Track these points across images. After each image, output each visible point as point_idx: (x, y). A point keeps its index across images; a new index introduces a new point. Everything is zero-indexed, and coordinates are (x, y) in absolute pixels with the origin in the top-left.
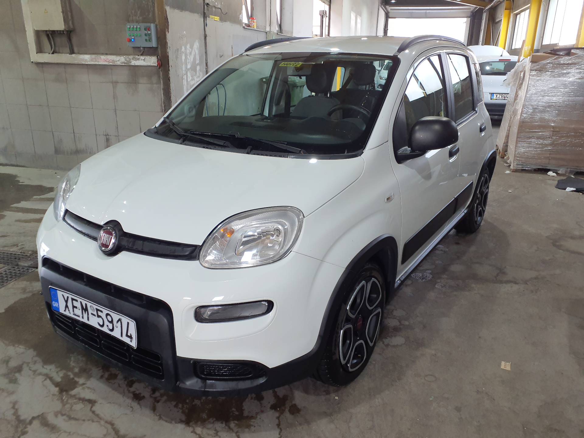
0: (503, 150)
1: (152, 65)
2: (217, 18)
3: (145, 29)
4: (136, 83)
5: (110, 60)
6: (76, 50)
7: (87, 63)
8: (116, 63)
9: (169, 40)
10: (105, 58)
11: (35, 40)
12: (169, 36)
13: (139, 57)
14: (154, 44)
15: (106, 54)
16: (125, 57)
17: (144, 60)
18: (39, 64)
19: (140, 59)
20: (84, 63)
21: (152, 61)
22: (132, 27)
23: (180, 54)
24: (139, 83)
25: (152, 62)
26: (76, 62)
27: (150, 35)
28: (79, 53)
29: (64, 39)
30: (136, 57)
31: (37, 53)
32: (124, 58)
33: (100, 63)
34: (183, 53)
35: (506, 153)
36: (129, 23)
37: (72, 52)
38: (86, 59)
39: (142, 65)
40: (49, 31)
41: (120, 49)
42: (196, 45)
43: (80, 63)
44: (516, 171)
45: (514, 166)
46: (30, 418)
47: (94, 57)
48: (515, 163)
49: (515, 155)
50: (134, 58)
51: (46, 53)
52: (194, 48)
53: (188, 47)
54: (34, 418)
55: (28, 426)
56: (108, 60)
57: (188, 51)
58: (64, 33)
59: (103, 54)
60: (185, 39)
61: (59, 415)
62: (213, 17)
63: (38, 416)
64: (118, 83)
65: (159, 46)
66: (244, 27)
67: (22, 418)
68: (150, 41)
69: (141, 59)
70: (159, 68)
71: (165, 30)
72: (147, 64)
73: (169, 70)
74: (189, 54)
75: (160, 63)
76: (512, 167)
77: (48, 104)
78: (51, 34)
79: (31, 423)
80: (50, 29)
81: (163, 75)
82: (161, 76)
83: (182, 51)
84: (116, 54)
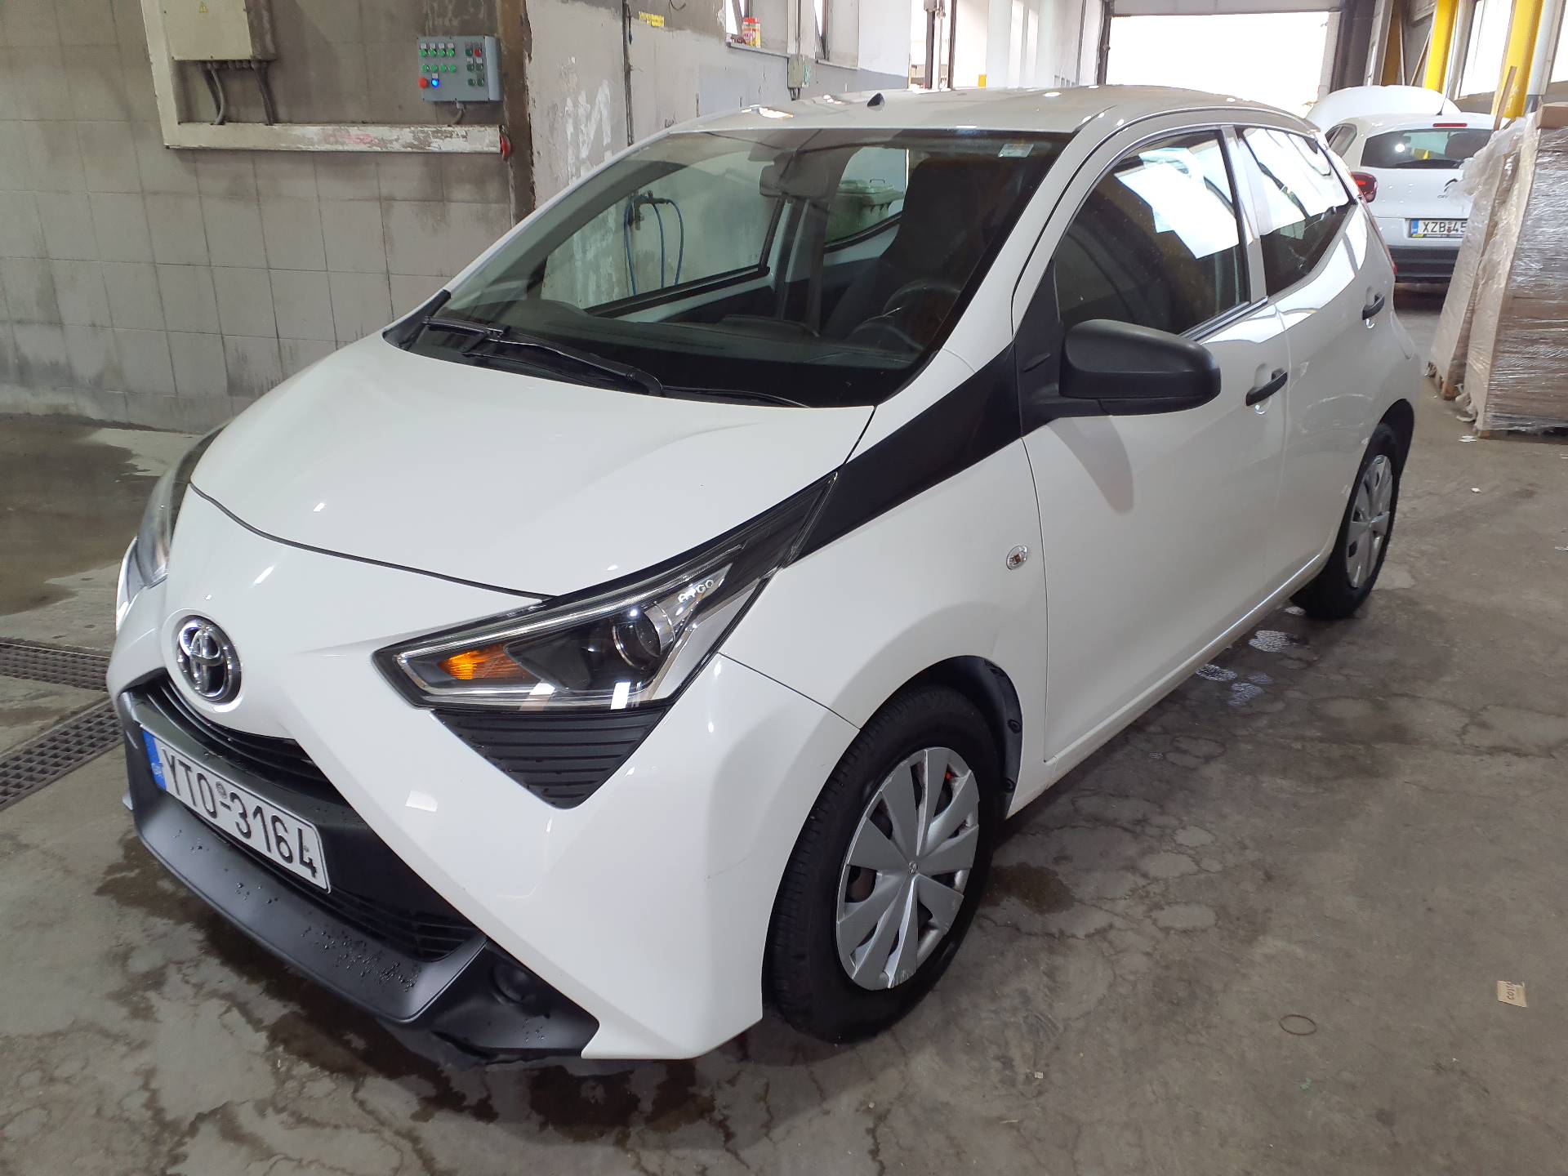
0: (1450, 377)
1: (486, 149)
2: (658, 20)
3: (468, 54)
4: (442, 201)
5: (376, 138)
6: (282, 112)
7: (312, 148)
8: (389, 145)
9: (532, 83)
10: (359, 133)
11: (174, 88)
12: (532, 69)
13: (450, 129)
14: (492, 93)
15: (363, 123)
16: (412, 128)
17: (464, 137)
18: (187, 154)
19: (454, 135)
20: (304, 147)
21: (486, 139)
22: (433, 46)
23: (560, 120)
24: (450, 201)
25: (488, 141)
26: (283, 146)
27: (480, 68)
28: (291, 122)
29: (252, 84)
30: (443, 129)
31: (179, 123)
32: (413, 132)
33: (346, 148)
34: (569, 115)
35: (1459, 386)
36: (425, 35)
37: (273, 119)
38: (311, 136)
39: (460, 151)
40: (211, 62)
41: (400, 107)
42: (604, 94)
43: (294, 147)
44: (1492, 435)
45: (1485, 422)
46: (192, 1118)
47: (331, 132)
48: (1489, 415)
49: (1489, 390)
50: (438, 132)
51: (204, 122)
52: (597, 101)
53: (582, 99)
54: (201, 1117)
55: (187, 1139)
56: (370, 139)
57: (581, 111)
58: (253, 66)
59: (354, 123)
60: (575, 75)
61: (270, 1111)
62: (647, 15)
63: (213, 1112)
64: (395, 200)
65: (506, 98)
66: (729, 45)
67: (169, 1117)
68: (480, 84)
69: (458, 135)
70: (506, 159)
71: (522, 53)
72: (474, 146)
73: (532, 164)
74: (584, 119)
75: (509, 144)
76: (1479, 425)
77: (210, 262)
78: (217, 71)
79: (193, 1130)
80: (211, 54)
81: (515, 177)
82: (512, 182)
83: (567, 111)
84: (389, 123)
